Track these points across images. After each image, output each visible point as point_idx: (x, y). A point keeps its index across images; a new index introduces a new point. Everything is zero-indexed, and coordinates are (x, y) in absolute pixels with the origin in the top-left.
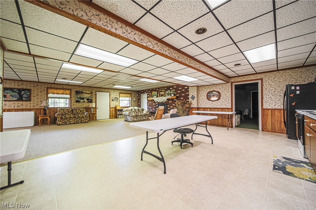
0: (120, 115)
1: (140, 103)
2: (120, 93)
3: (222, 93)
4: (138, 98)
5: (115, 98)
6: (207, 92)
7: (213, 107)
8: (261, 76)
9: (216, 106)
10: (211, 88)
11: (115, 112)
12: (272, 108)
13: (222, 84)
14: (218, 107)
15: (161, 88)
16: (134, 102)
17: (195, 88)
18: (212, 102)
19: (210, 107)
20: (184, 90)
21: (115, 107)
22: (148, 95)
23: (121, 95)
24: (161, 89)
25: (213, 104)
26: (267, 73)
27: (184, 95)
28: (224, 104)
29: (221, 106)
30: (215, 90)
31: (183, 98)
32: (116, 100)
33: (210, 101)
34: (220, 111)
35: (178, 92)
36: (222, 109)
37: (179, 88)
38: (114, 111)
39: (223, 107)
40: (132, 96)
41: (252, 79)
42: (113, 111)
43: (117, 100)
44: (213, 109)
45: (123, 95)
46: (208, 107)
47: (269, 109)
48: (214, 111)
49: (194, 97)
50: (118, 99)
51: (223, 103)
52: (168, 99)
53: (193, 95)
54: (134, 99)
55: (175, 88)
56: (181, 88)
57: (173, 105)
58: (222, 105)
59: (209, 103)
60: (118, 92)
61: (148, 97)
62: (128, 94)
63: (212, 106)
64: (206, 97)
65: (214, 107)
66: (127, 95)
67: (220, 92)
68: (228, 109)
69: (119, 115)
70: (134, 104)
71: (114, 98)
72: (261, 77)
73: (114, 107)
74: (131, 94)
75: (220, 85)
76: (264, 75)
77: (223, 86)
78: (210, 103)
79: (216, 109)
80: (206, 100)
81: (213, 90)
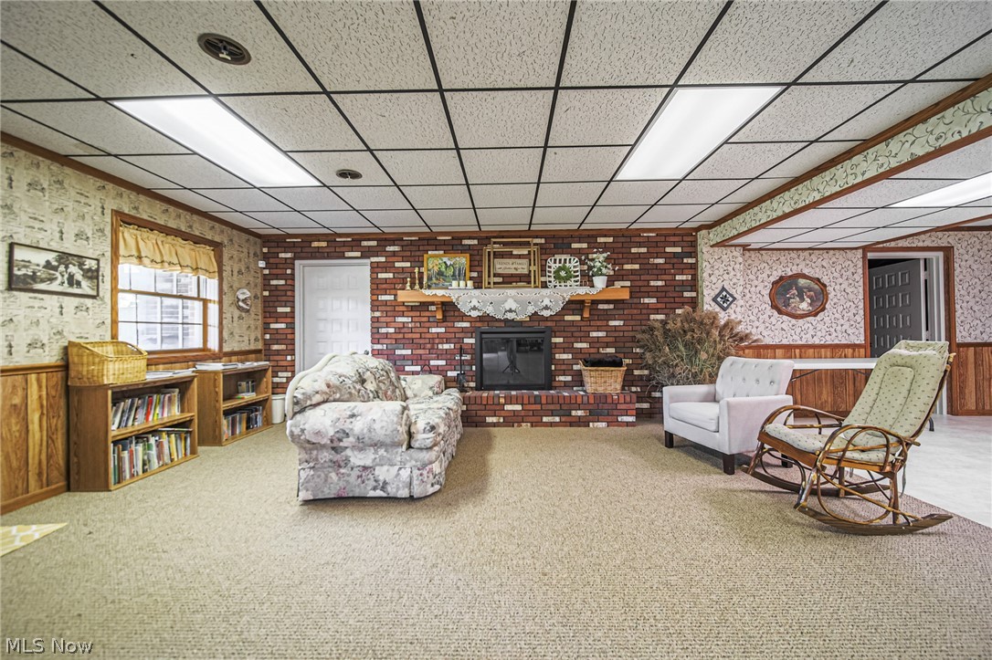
0: (141, 437)
1: (291, 326)
2: (123, 219)
3: (833, 284)
4: (266, 286)
5: (65, 258)
6: (773, 279)
7: (800, 342)
8: (949, 240)
9: (809, 336)
10: (790, 265)
11: (60, 423)
12: (975, 341)
13: (832, 252)
14: (817, 342)
15: (501, 234)
16: (237, 313)
17: (735, 253)
18: (794, 321)
19: (785, 342)
20: (661, 261)
21: (65, 366)
22: (375, 268)
23: (128, 235)
24: (505, 244)
25: (798, 330)
26: (963, 233)
27: (660, 283)
28: (839, 328)
29: (828, 338)
30: (806, 271)
31: (654, 300)
32: (72, 281)
33: (785, 318)
34: (826, 357)
35: (627, 267)
36: (836, 350)
37: (633, 250)
38: (47, 411)
39: (836, 342)
40: (227, 268)
41: (925, 244)
42: (34, 417)
43: (86, 287)
44: (797, 351)
45: (149, 242)
46: (776, 341)
47: (968, 345)
48: (801, 357)
49: (731, 296)
50: (93, 275)
51: (834, 325)
52: (574, 305)
53: (723, 289)
54: (244, 294)
55: (605, 247)
56: (644, 250)
57: (594, 334)
58: (834, 334)
59: (779, 325)
60: (96, 203)
61: (377, 287)
62: (198, 241)
63: (795, 337)
64: (767, 299)
65: (803, 342)
66: (186, 251)
67: (825, 280)
68: (854, 346)
69: (122, 442)
70: (237, 331)
71: (40, 258)
72: (949, 242)
73: (50, 356)
74: (217, 246)
75: (825, 255)
76: (957, 238)
77: (834, 259)
78: (784, 326)
79: (811, 351)
80: (769, 311)
81: (795, 270)
